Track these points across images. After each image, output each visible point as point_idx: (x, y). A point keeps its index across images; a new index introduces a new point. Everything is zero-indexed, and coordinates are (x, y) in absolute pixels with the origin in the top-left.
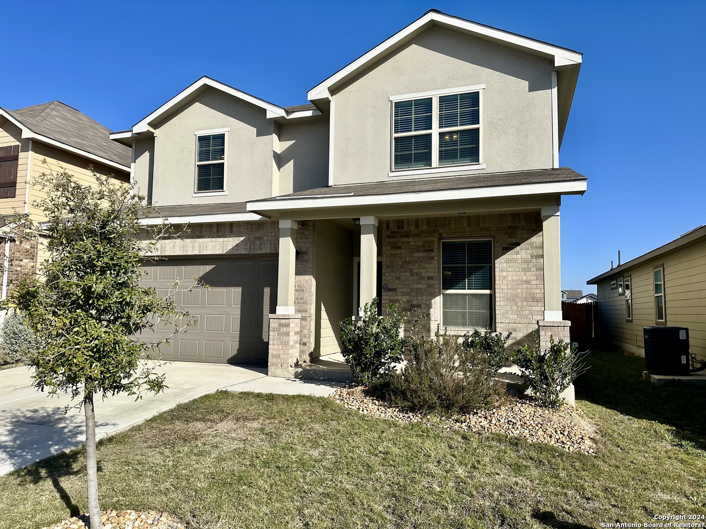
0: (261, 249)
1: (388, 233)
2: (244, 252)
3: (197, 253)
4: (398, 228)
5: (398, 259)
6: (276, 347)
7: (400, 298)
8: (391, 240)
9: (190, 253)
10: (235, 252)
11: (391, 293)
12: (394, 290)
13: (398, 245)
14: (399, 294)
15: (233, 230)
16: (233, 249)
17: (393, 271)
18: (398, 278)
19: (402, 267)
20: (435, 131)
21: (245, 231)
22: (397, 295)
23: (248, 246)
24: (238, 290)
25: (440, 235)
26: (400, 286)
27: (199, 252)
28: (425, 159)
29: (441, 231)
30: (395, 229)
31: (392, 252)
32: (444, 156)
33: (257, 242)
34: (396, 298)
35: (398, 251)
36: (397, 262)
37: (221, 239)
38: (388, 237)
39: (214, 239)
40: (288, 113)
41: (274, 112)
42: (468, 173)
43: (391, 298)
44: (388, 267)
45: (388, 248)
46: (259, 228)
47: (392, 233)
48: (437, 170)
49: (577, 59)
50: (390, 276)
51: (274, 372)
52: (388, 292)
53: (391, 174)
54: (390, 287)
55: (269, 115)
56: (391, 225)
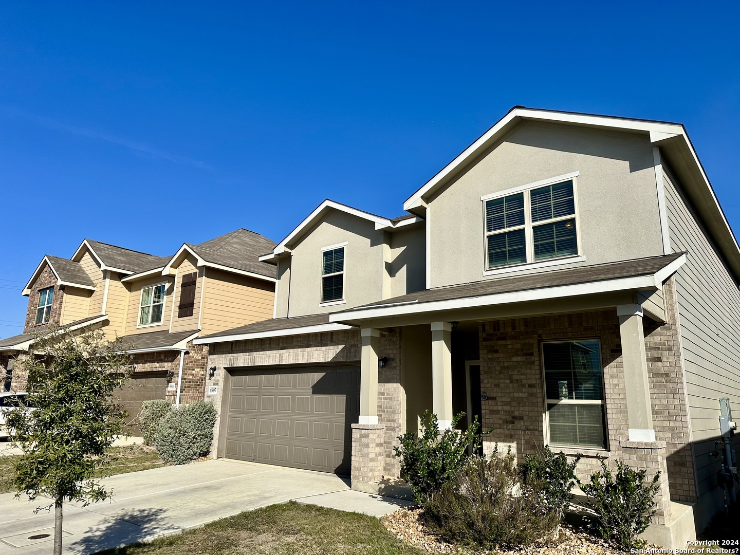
1: (484, 335)
2: (341, 360)
4: (494, 330)
5: (495, 364)
6: (357, 459)
7: (500, 408)
8: (488, 343)
10: (338, 360)
11: (491, 402)
12: (493, 399)
13: (495, 348)
14: (499, 403)
15: (333, 339)
16: (335, 358)
17: (491, 378)
18: (497, 385)
19: (500, 373)
20: (528, 226)
21: (342, 339)
22: (497, 405)
23: (345, 354)
25: (540, 336)
26: (500, 394)
28: (520, 255)
29: (540, 332)
30: (491, 331)
31: (489, 357)
32: (540, 251)
33: (353, 350)
34: (496, 408)
35: (496, 356)
36: (495, 368)
38: (485, 340)
39: (318, 348)
40: (394, 223)
41: (381, 224)
42: (567, 266)
43: (491, 408)
44: (486, 373)
45: (485, 351)
46: (353, 336)
47: (488, 335)
48: (533, 265)
49: (678, 130)
50: (488, 383)
51: (356, 485)
52: (487, 402)
53: (486, 273)
54: (489, 395)
55: (378, 227)
56: (487, 327)
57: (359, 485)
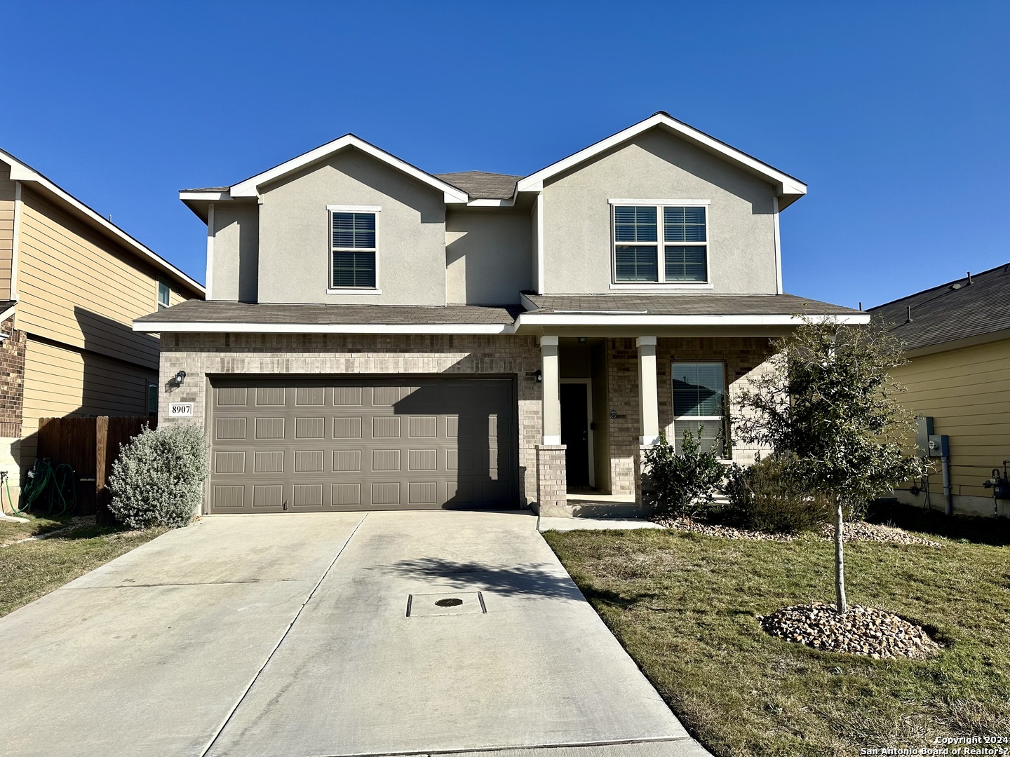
0: (491, 368)
1: (614, 353)
2: (469, 371)
3: (402, 371)
4: (626, 347)
5: (626, 382)
6: (549, 483)
7: (630, 426)
8: (618, 361)
9: (391, 371)
10: (456, 372)
11: (620, 420)
12: (623, 417)
13: (626, 366)
14: (629, 421)
15: (454, 344)
16: (453, 367)
17: (621, 396)
18: (627, 404)
19: (631, 391)
20: (661, 243)
21: (470, 345)
22: (627, 422)
23: (475, 365)
24: (454, 418)
25: (672, 357)
26: (630, 412)
27: (405, 370)
28: (652, 274)
29: (673, 352)
30: (622, 349)
31: (620, 375)
32: (670, 272)
33: (487, 360)
34: (625, 426)
35: (627, 374)
36: (625, 386)
37: (437, 355)
38: (615, 357)
39: (426, 354)
41: (453, 196)
42: (696, 292)
43: (620, 426)
44: (615, 391)
45: (615, 369)
46: (489, 342)
47: (618, 352)
48: (664, 286)
49: (802, 189)
50: (618, 401)
51: (548, 511)
52: (616, 420)
53: (613, 286)
54: (618, 414)
55: (448, 199)
56: (618, 344)
57: (551, 510)
